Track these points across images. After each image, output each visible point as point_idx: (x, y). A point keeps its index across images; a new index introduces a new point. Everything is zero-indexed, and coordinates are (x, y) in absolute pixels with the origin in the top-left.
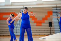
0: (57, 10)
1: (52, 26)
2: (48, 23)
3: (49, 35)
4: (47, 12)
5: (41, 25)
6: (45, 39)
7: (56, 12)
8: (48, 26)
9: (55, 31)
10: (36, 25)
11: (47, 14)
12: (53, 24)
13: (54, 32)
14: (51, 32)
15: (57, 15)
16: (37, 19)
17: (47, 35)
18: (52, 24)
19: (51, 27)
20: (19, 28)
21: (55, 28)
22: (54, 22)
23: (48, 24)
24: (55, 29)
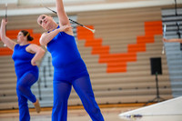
0: (177, 15)
1: (163, 71)
2: (149, 62)
3: (152, 102)
4: (143, 24)
5: (125, 71)
6: (140, 116)
7: (175, 23)
8: (150, 72)
9: (173, 90)
10: (108, 72)
11: (142, 33)
12: (166, 63)
13: (170, 93)
14: (158, 93)
15: (179, 34)
16: (108, 48)
17: (146, 104)
18: (163, 66)
19: (159, 77)
20: (48, 84)
21: (171, 77)
22: (168, 58)
23: (149, 67)
24: (173, 83)
